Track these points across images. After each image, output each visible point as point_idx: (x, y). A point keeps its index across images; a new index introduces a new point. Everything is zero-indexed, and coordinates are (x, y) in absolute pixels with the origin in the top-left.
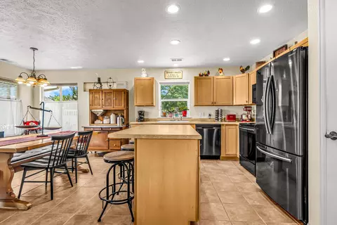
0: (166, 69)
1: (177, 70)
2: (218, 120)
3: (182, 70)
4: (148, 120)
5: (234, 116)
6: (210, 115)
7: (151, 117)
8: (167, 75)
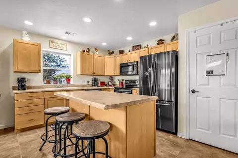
0: (51, 39)
1: (62, 42)
2: (95, 85)
3: (67, 43)
4: (30, 88)
5: (104, 82)
6: (88, 82)
7: (33, 84)
8: (52, 45)
